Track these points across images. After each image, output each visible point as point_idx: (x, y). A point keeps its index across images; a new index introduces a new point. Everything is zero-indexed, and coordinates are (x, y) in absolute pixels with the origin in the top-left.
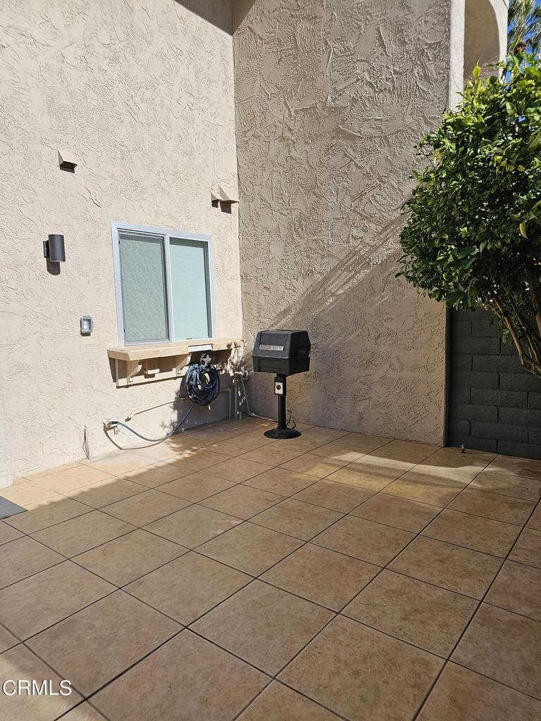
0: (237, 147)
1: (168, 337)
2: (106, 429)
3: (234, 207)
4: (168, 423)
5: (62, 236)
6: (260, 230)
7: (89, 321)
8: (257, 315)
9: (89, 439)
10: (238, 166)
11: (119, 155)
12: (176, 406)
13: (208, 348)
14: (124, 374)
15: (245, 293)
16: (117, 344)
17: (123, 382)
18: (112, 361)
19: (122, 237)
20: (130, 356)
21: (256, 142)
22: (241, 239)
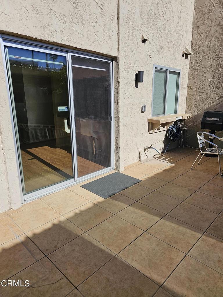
0: (193, 29)
1: (164, 113)
2: (145, 150)
3: (189, 56)
4: (161, 149)
5: (143, 71)
6: (201, 67)
7: (145, 107)
8: (194, 104)
9: (141, 154)
10: (192, 37)
11: (158, 35)
12: (164, 142)
13: (181, 118)
14: (152, 129)
15: (189, 94)
16: (151, 117)
17: (151, 132)
18: (149, 123)
19: (156, 71)
20: (161, 121)
21: (204, 26)
22: (190, 71)
